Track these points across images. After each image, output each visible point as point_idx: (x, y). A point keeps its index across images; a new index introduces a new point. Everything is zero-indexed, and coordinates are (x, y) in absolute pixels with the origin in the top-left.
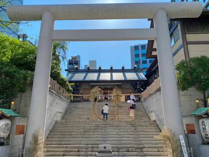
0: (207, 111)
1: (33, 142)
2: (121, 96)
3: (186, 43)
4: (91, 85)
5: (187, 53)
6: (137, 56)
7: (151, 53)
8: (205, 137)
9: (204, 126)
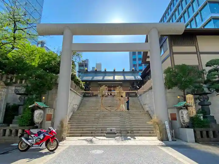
0: (185, 104)
1: (60, 126)
2: (123, 93)
3: (172, 53)
4: (99, 84)
5: (172, 60)
6: (134, 60)
7: (146, 60)
8: (183, 122)
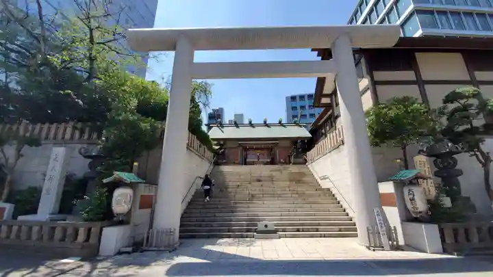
0: (416, 174)
6: (294, 108)
7: (320, 101)
8: (413, 212)
9: (411, 196)
